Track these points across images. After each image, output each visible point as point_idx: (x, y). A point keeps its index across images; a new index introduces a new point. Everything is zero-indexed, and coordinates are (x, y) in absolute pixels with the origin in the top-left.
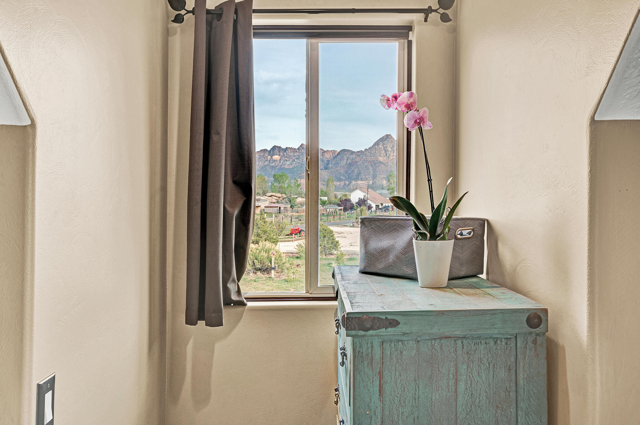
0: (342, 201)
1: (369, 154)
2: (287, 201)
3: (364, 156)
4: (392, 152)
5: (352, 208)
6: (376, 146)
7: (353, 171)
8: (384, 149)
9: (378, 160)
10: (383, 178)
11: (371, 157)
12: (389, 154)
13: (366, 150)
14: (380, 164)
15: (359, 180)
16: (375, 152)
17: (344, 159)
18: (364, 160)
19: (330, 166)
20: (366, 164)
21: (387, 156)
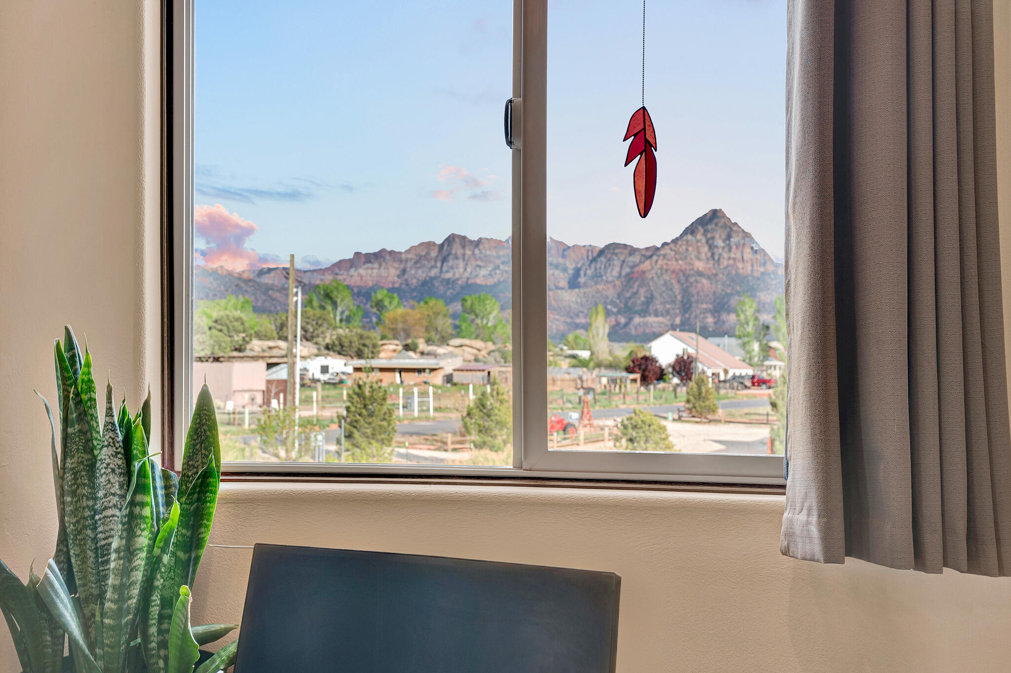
0: (637, 360)
1: (673, 253)
2: (499, 359)
3: (661, 258)
4: (727, 249)
5: (661, 376)
6: (689, 237)
7: (636, 293)
8: (707, 242)
9: (693, 269)
10: (706, 311)
11: (677, 260)
12: (720, 255)
13: (665, 244)
14: (698, 278)
15: (650, 315)
16: (687, 250)
17: (614, 265)
18: (661, 269)
19: (582, 280)
20: (666, 277)
21: (713, 259)
